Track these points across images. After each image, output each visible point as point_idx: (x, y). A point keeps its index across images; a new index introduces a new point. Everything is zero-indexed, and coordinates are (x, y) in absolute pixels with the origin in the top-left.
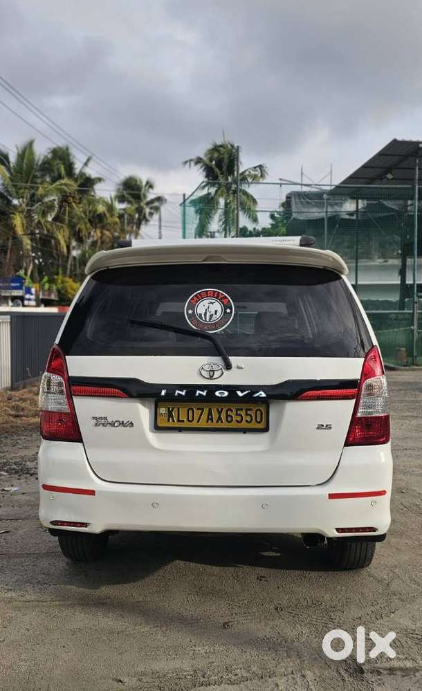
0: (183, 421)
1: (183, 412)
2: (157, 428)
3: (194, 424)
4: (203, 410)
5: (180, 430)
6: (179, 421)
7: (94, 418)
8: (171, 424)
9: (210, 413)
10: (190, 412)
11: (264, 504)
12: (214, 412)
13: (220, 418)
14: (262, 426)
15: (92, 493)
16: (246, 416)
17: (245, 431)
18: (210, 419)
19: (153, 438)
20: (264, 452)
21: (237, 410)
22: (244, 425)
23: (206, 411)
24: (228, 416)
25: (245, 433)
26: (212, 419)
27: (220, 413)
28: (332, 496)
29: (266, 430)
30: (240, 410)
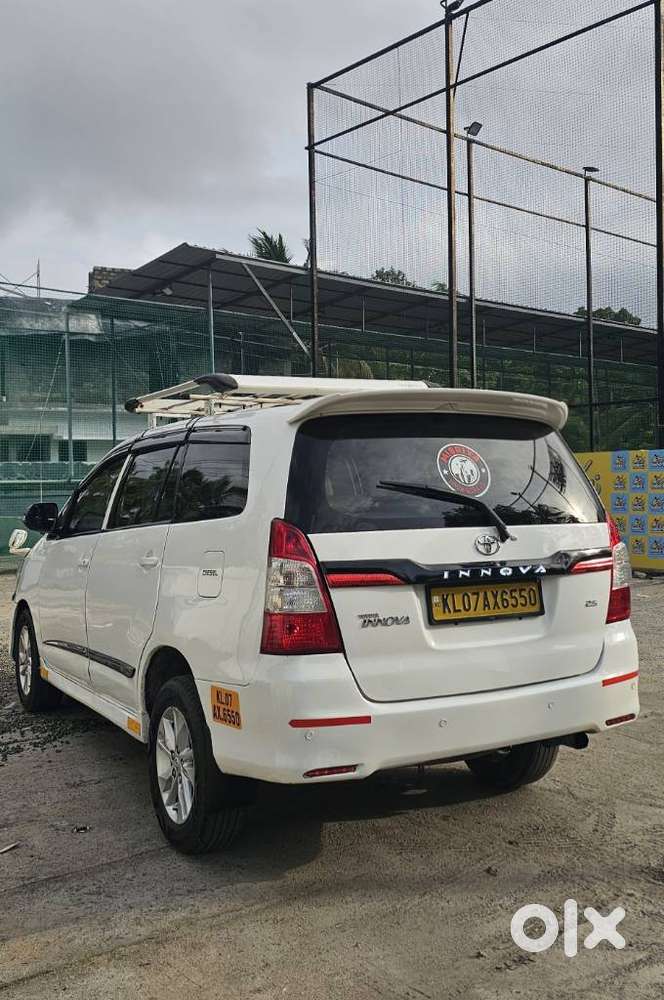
0: (459, 611)
1: (458, 598)
2: (432, 622)
3: (471, 614)
4: (477, 594)
5: (456, 622)
6: (455, 611)
7: (361, 617)
8: (447, 616)
9: (486, 598)
10: (466, 597)
11: (549, 702)
12: (489, 595)
13: (496, 604)
14: (536, 609)
15: (366, 720)
16: (519, 599)
17: (520, 617)
18: (486, 605)
19: (432, 638)
20: (539, 640)
21: (511, 591)
22: (519, 610)
23: (482, 595)
24: (503, 600)
26: (489, 605)
27: (495, 597)
28: (606, 683)
29: (541, 612)
30: (515, 591)
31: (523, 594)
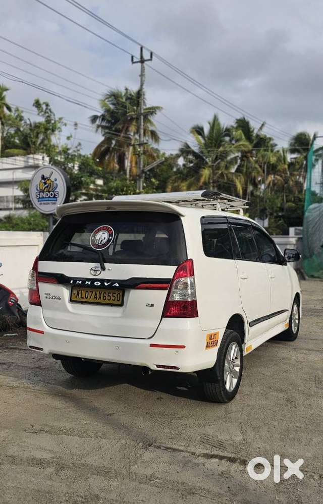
0: (83, 298)
1: (84, 293)
2: (71, 301)
3: (88, 300)
4: (92, 292)
5: (82, 302)
6: (81, 298)
7: (45, 294)
8: (77, 299)
9: (96, 294)
10: (87, 293)
11: (117, 346)
12: (98, 293)
13: (100, 297)
14: (119, 303)
15: (42, 332)
16: (112, 297)
17: (112, 305)
18: (95, 298)
19: (69, 306)
20: (120, 317)
21: (108, 293)
22: (111, 302)
23: (94, 293)
24: (104, 296)
25: (112, 306)
26: (96, 298)
27: (100, 294)
28: (152, 345)
29: (121, 305)
30: (110, 293)
31: (114, 295)
